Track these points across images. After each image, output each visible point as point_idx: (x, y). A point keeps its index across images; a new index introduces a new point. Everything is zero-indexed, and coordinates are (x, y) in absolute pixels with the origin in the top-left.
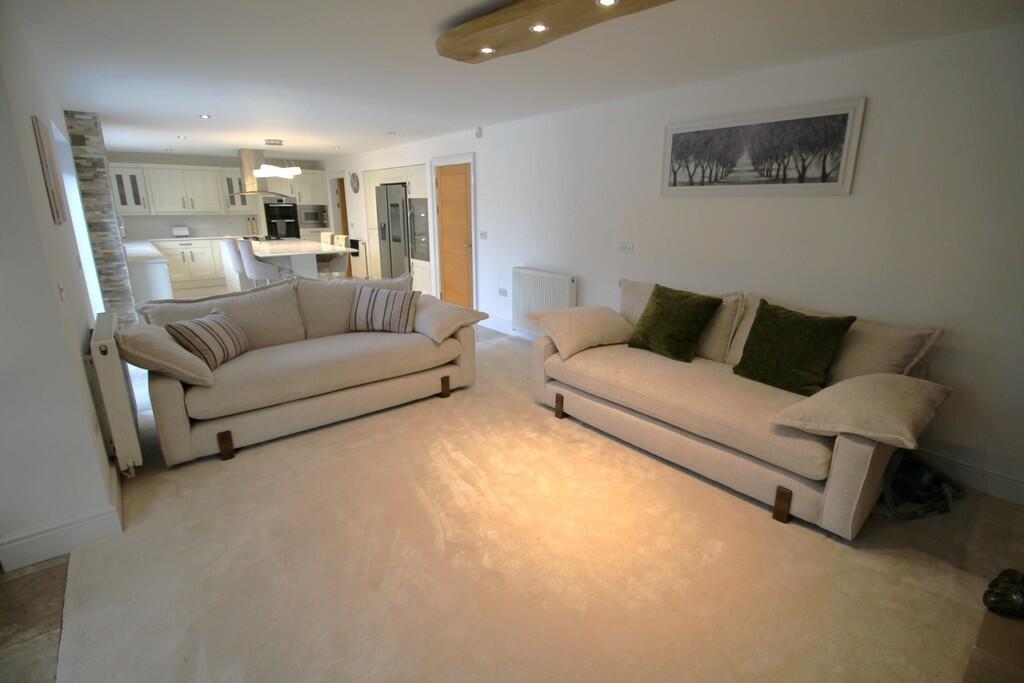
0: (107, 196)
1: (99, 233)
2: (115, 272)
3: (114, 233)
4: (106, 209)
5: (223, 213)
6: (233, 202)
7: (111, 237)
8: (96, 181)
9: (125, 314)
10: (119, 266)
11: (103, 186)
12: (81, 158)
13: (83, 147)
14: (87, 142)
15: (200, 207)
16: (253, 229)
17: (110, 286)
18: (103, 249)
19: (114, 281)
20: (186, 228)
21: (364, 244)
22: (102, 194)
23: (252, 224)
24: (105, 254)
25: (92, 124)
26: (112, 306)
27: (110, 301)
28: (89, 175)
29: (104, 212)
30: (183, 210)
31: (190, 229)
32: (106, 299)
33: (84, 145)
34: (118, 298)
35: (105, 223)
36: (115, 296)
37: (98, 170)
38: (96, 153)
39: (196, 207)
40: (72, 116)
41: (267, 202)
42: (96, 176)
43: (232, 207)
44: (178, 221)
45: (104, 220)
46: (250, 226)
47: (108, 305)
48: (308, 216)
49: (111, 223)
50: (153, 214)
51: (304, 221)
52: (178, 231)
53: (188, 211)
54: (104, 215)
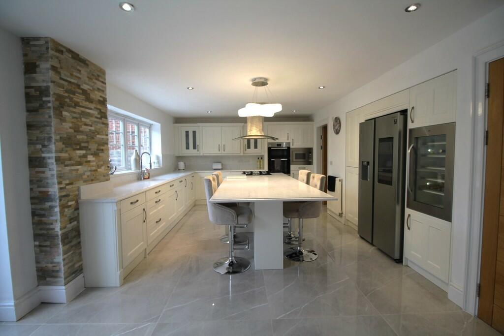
0: (48, 128)
1: (37, 169)
2: (46, 213)
3: (50, 170)
4: (46, 143)
5: (242, 154)
6: (249, 147)
7: (48, 174)
8: (41, 111)
9: (52, 263)
10: (52, 207)
11: (47, 116)
12: (32, 87)
13: (34, 75)
14: (38, 70)
15: (229, 151)
16: (260, 165)
17: (41, 229)
18: (39, 187)
19: (46, 224)
20: (220, 164)
21: (341, 181)
22: (45, 126)
23: (260, 162)
24: (40, 192)
25: (44, 49)
26: (41, 251)
27: (40, 246)
28: (36, 105)
29: (44, 146)
30: (218, 152)
31: (222, 165)
32: (37, 243)
33: (35, 73)
34: (48, 243)
35: (44, 158)
36: (45, 241)
37: (44, 99)
38: (44, 81)
39: (226, 150)
40: (28, 43)
41: (270, 146)
42: (42, 106)
43: (248, 150)
44: (217, 159)
45: (43, 155)
46: (258, 163)
47: (38, 250)
48: (298, 156)
49: (49, 158)
50: (201, 155)
51: (294, 160)
52: (216, 166)
53: (222, 153)
54: (44, 149)
